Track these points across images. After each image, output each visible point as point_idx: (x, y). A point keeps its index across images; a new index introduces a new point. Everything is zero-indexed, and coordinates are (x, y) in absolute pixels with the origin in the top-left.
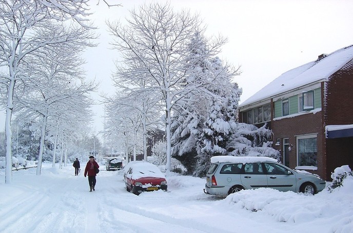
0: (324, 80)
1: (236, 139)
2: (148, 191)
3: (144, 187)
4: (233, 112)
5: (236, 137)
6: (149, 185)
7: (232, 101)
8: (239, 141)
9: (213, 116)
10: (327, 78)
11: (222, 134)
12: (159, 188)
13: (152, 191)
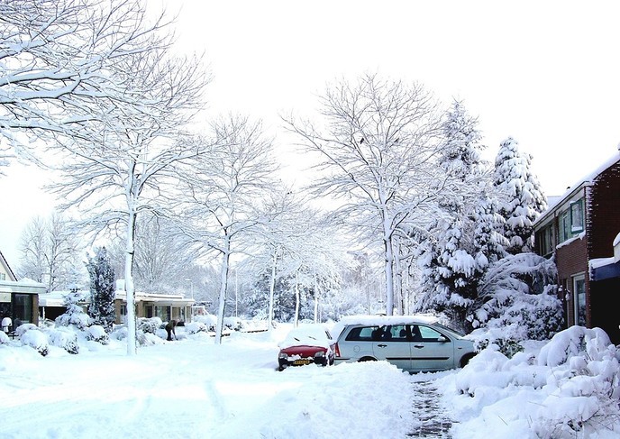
0: (586, 184)
1: (500, 281)
2: (295, 365)
3: (289, 359)
4: (483, 239)
5: (502, 279)
6: (298, 357)
7: (479, 221)
8: (504, 285)
9: (450, 246)
10: (591, 180)
11: (462, 276)
12: (311, 362)
13: (301, 365)
